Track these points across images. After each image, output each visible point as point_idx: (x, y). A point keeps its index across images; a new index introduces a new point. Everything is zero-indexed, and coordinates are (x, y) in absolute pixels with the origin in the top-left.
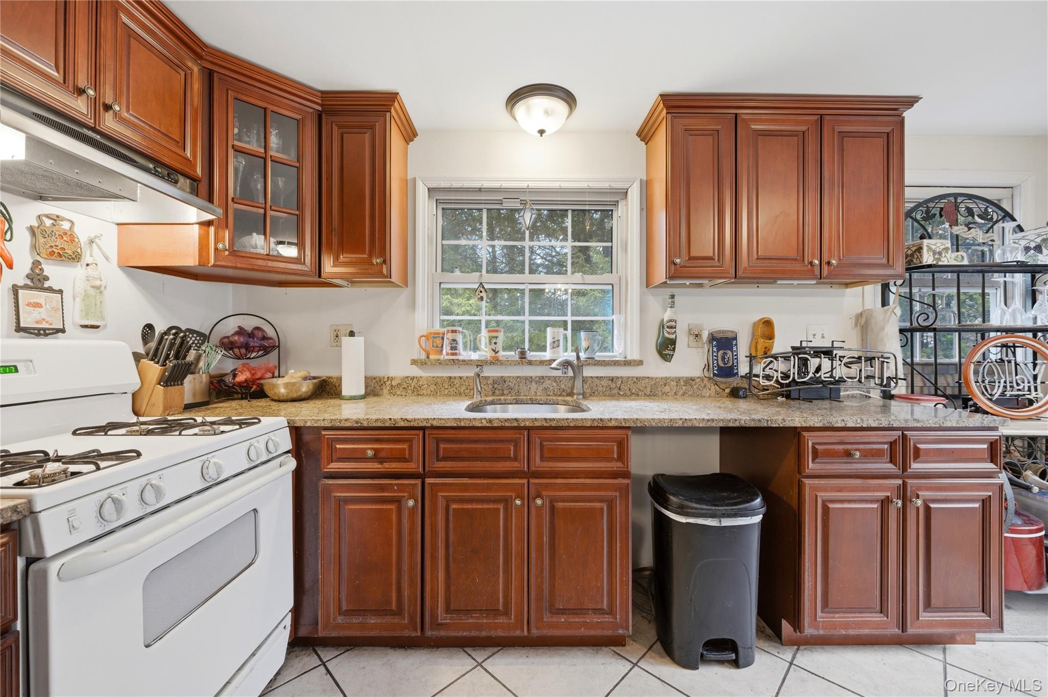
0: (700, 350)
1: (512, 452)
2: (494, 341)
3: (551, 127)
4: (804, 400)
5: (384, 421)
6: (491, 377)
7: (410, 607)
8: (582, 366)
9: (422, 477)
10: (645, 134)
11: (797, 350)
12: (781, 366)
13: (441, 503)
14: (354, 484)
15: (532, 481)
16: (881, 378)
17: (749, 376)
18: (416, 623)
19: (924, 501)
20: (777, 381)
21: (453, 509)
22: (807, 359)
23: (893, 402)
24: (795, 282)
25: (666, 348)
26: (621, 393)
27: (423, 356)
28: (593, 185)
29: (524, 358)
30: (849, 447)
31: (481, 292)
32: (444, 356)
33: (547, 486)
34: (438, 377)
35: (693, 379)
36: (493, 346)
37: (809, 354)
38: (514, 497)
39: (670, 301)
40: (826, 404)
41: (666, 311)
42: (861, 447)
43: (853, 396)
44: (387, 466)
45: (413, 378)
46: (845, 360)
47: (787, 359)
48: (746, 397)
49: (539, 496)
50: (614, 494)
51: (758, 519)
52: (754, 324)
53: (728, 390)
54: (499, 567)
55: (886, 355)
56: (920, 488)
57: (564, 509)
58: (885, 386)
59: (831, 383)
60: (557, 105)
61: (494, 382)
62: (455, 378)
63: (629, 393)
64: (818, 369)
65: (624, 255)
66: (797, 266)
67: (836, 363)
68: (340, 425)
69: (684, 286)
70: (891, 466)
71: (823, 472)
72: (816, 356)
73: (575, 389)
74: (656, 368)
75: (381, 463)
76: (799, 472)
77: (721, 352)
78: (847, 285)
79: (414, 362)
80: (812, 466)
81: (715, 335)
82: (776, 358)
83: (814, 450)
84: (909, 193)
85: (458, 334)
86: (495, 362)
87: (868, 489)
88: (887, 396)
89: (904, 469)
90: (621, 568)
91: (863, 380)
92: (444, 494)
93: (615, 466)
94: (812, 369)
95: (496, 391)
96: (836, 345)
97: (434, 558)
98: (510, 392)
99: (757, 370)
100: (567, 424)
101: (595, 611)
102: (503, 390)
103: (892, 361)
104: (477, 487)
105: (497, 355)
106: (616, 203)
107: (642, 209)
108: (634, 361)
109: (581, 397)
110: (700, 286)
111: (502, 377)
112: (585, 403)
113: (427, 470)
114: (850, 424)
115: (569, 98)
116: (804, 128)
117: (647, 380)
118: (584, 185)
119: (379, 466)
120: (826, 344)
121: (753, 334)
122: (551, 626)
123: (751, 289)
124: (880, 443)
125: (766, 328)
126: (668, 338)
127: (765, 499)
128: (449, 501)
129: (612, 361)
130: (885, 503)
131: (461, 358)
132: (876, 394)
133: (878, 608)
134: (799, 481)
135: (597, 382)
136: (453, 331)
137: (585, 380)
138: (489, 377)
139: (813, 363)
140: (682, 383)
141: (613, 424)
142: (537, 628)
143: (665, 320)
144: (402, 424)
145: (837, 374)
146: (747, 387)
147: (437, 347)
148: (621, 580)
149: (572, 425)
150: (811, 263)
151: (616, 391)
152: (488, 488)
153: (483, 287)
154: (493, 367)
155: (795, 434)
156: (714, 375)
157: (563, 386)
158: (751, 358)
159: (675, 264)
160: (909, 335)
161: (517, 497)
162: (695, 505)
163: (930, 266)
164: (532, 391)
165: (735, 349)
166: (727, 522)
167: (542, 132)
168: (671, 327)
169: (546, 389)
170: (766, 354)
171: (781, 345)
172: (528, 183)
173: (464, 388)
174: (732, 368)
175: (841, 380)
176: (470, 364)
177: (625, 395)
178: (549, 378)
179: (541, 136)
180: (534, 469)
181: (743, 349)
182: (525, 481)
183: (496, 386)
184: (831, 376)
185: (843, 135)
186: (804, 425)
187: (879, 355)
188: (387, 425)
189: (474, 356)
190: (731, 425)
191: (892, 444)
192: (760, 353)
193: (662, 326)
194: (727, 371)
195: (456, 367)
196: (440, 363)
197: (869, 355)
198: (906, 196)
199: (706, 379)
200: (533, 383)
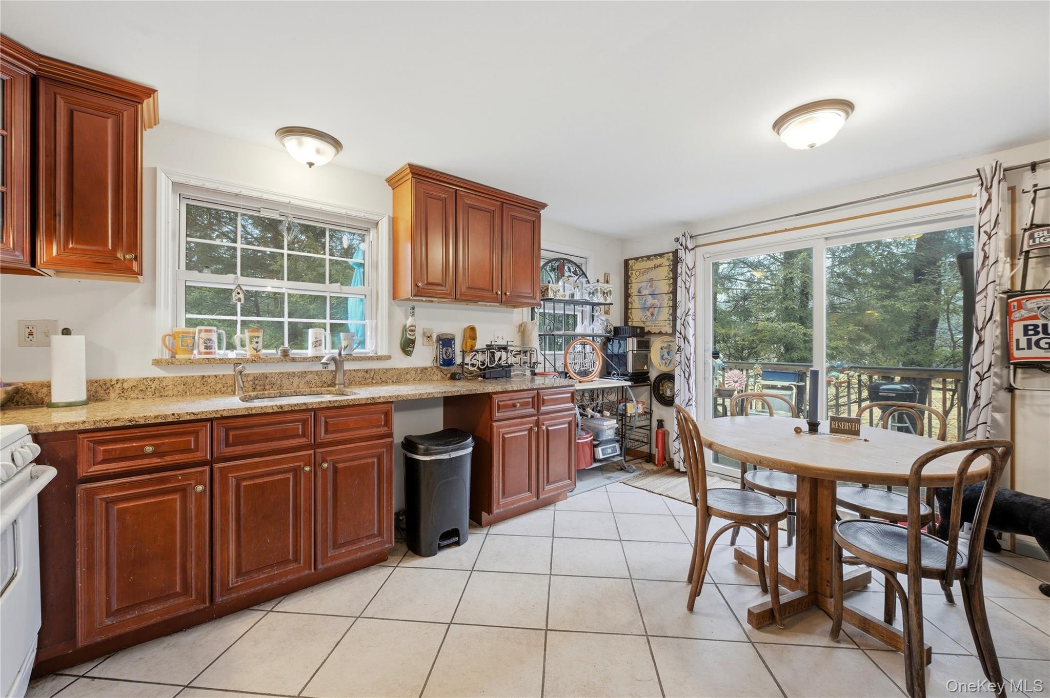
0: (431, 347)
1: (300, 430)
2: (255, 340)
3: (319, 161)
4: (493, 378)
5: (166, 416)
6: (252, 374)
7: (197, 583)
8: (343, 361)
9: (210, 463)
10: (394, 182)
11: (489, 347)
12: (480, 357)
13: (232, 482)
14: (127, 482)
15: (318, 450)
16: (530, 363)
17: (462, 365)
18: (204, 595)
19: (546, 427)
20: (478, 368)
21: (244, 486)
22: (494, 353)
23: (536, 378)
24: (488, 304)
25: (407, 346)
26: (374, 382)
27: (167, 355)
28: (349, 212)
29: (287, 356)
30: (515, 401)
31: (239, 293)
32: (196, 354)
33: (330, 453)
34: (187, 377)
35: (426, 369)
36: (255, 346)
37: (495, 349)
38: (302, 466)
39: (411, 311)
40: (504, 379)
41: (407, 318)
42: (520, 401)
43: (518, 375)
44: (169, 459)
45: (153, 380)
46: (514, 353)
47: (483, 352)
48: (460, 379)
49: (325, 461)
50: (383, 450)
51: (470, 450)
52: (465, 329)
53: (449, 375)
54: (289, 525)
55: (533, 349)
56: (545, 420)
57: (345, 468)
58: (532, 368)
59: (507, 367)
60: (328, 149)
61: (255, 379)
62: (209, 377)
63: (380, 381)
64: (500, 359)
65: (375, 272)
66: (489, 294)
67: (509, 354)
68: (107, 426)
69: (422, 301)
70: (533, 410)
71: (503, 418)
72: (499, 351)
73: (337, 380)
74: (401, 362)
75: (160, 457)
76: (491, 420)
77: (445, 349)
78: (515, 307)
79: (157, 363)
80: (497, 415)
81: (441, 337)
82: (478, 352)
83: (499, 405)
84: (543, 253)
85: (213, 333)
86: (256, 360)
87: (521, 424)
88: (534, 374)
89: (539, 410)
90: (387, 501)
91: (522, 364)
92: (234, 475)
93: (383, 430)
94: (497, 359)
95: (257, 387)
96: (509, 343)
97: (224, 533)
98: (272, 387)
99: (467, 360)
100: (347, 404)
101: (368, 537)
102: (264, 386)
103: (535, 353)
104: (267, 464)
105: (258, 353)
106: (368, 230)
107: (389, 239)
108: (385, 356)
109: (342, 386)
110: (432, 301)
111: (263, 374)
112: (348, 390)
113: (215, 455)
114: (515, 389)
115: (336, 144)
116: (493, 209)
117: (394, 371)
118: (343, 211)
119: (159, 460)
120: (504, 343)
121: (464, 336)
122: (334, 558)
123: (462, 306)
124: (528, 397)
125: (471, 333)
126: (410, 339)
127: (473, 439)
128: (239, 481)
129: (367, 357)
130: (530, 430)
131: (217, 357)
132: (528, 373)
133: (527, 489)
134: (491, 424)
135: (354, 374)
136: (207, 331)
137: (345, 372)
138: (248, 374)
139: (497, 355)
140: (419, 372)
141: (382, 400)
142: (323, 564)
143: (407, 326)
144: (188, 418)
145: (510, 362)
146: (460, 372)
147: (188, 346)
148: (387, 510)
149: (351, 404)
150: (497, 293)
151: (369, 380)
152: (279, 462)
153: (241, 289)
154: (254, 365)
155: (489, 396)
156: (441, 365)
157: (324, 379)
158: (464, 352)
159: (418, 286)
160: (543, 337)
161: (305, 465)
162: (436, 448)
163: (551, 299)
164: (295, 385)
165: (453, 346)
166: (454, 455)
167: (311, 165)
168: (412, 331)
169: (308, 383)
170: (472, 350)
171: (480, 344)
172: (291, 199)
173: (220, 386)
174: (451, 360)
175: (511, 366)
176: (229, 363)
177: (377, 383)
178: (311, 372)
179: (310, 167)
180: (320, 441)
181: (458, 346)
182: (312, 452)
183: (256, 382)
184: (507, 363)
185: (513, 217)
186: (494, 391)
187: (529, 349)
188: (170, 420)
189: (232, 355)
190: (455, 394)
191: (533, 398)
192: (468, 349)
193: (405, 329)
194: (448, 362)
195: (209, 366)
196: (191, 362)
197: (525, 350)
198: (542, 255)
199: (435, 368)
200: (296, 378)
